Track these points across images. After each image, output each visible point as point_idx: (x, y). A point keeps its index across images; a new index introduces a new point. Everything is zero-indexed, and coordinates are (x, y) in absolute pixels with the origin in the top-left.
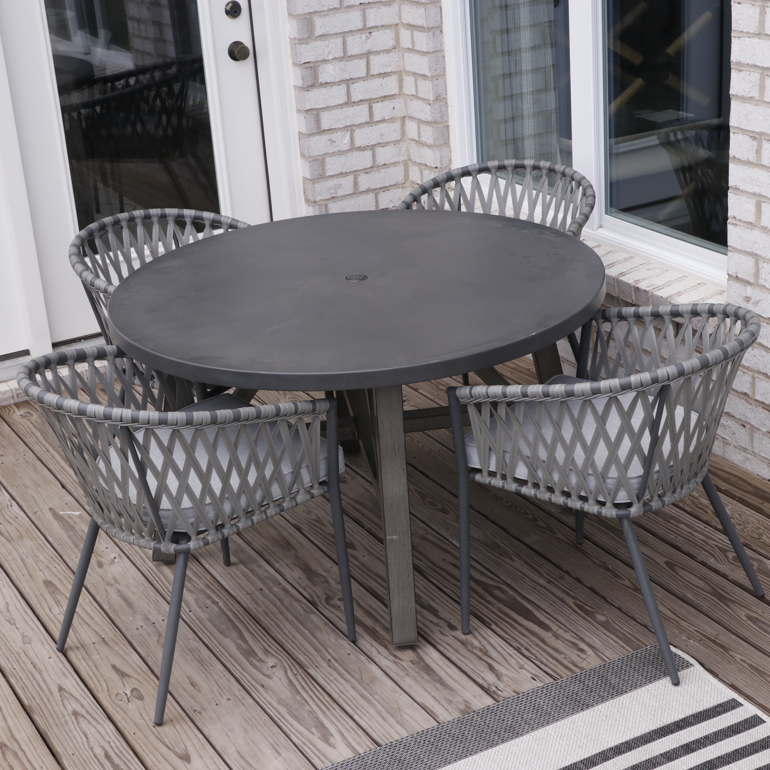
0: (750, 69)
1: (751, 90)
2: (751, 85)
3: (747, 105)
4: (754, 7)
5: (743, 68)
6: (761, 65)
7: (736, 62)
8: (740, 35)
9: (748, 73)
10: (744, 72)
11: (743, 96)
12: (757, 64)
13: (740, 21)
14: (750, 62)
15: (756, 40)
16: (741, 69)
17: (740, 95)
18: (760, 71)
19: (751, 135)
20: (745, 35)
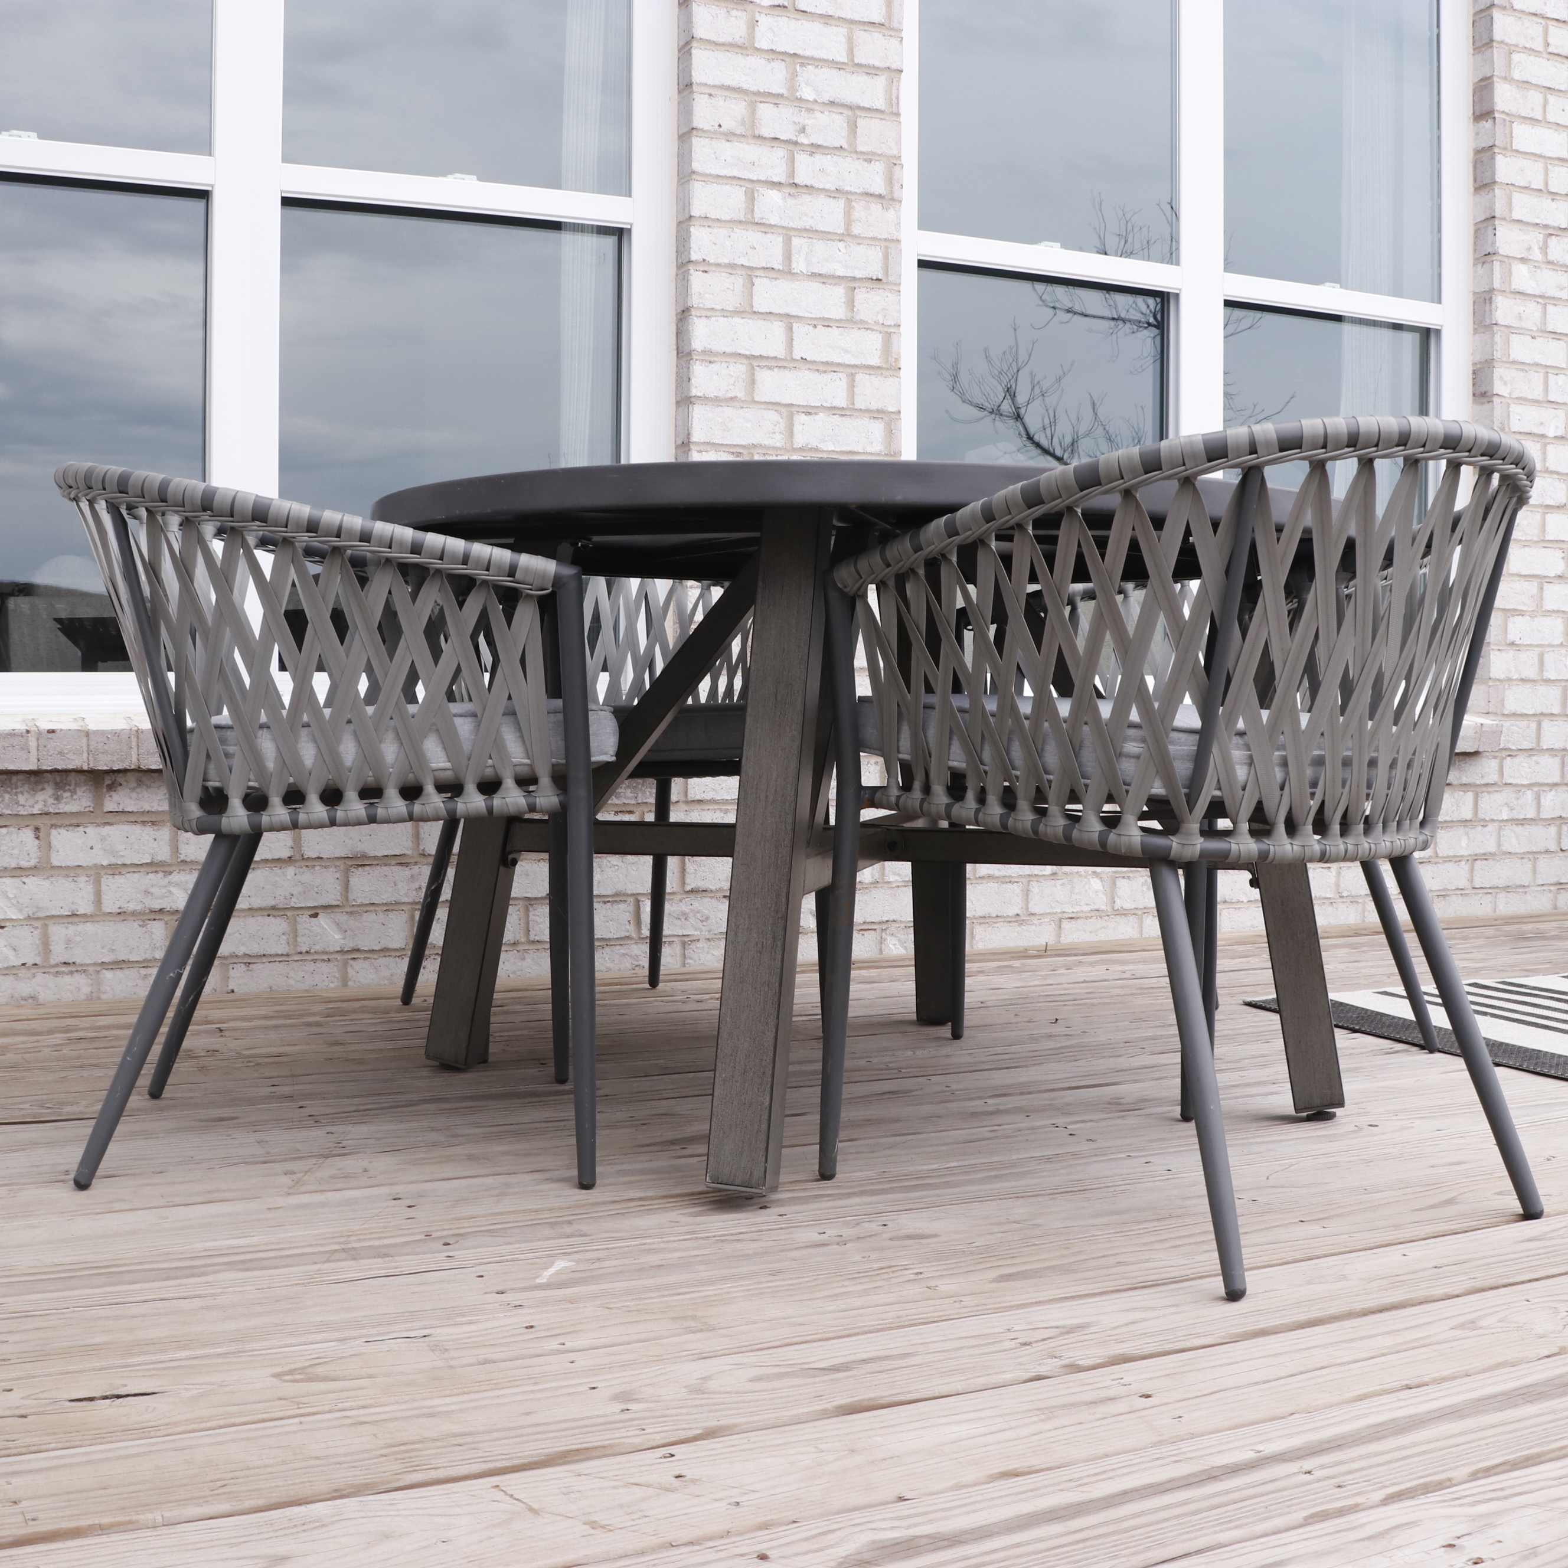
0: (727, 360)
1: (732, 387)
2: (732, 381)
3: (726, 409)
4: (732, 277)
5: (716, 359)
6: (748, 353)
7: (702, 351)
8: (709, 314)
9: (724, 365)
10: (719, 363)
11: (717, 397)
12: (740, 352)
13: (707, 296)
14: (729, 350)
15: (737, 320)
16: (712, 360)
17: (712, 395)
18: (745, 361)
19: (732, 450)
20: (718, 313)
